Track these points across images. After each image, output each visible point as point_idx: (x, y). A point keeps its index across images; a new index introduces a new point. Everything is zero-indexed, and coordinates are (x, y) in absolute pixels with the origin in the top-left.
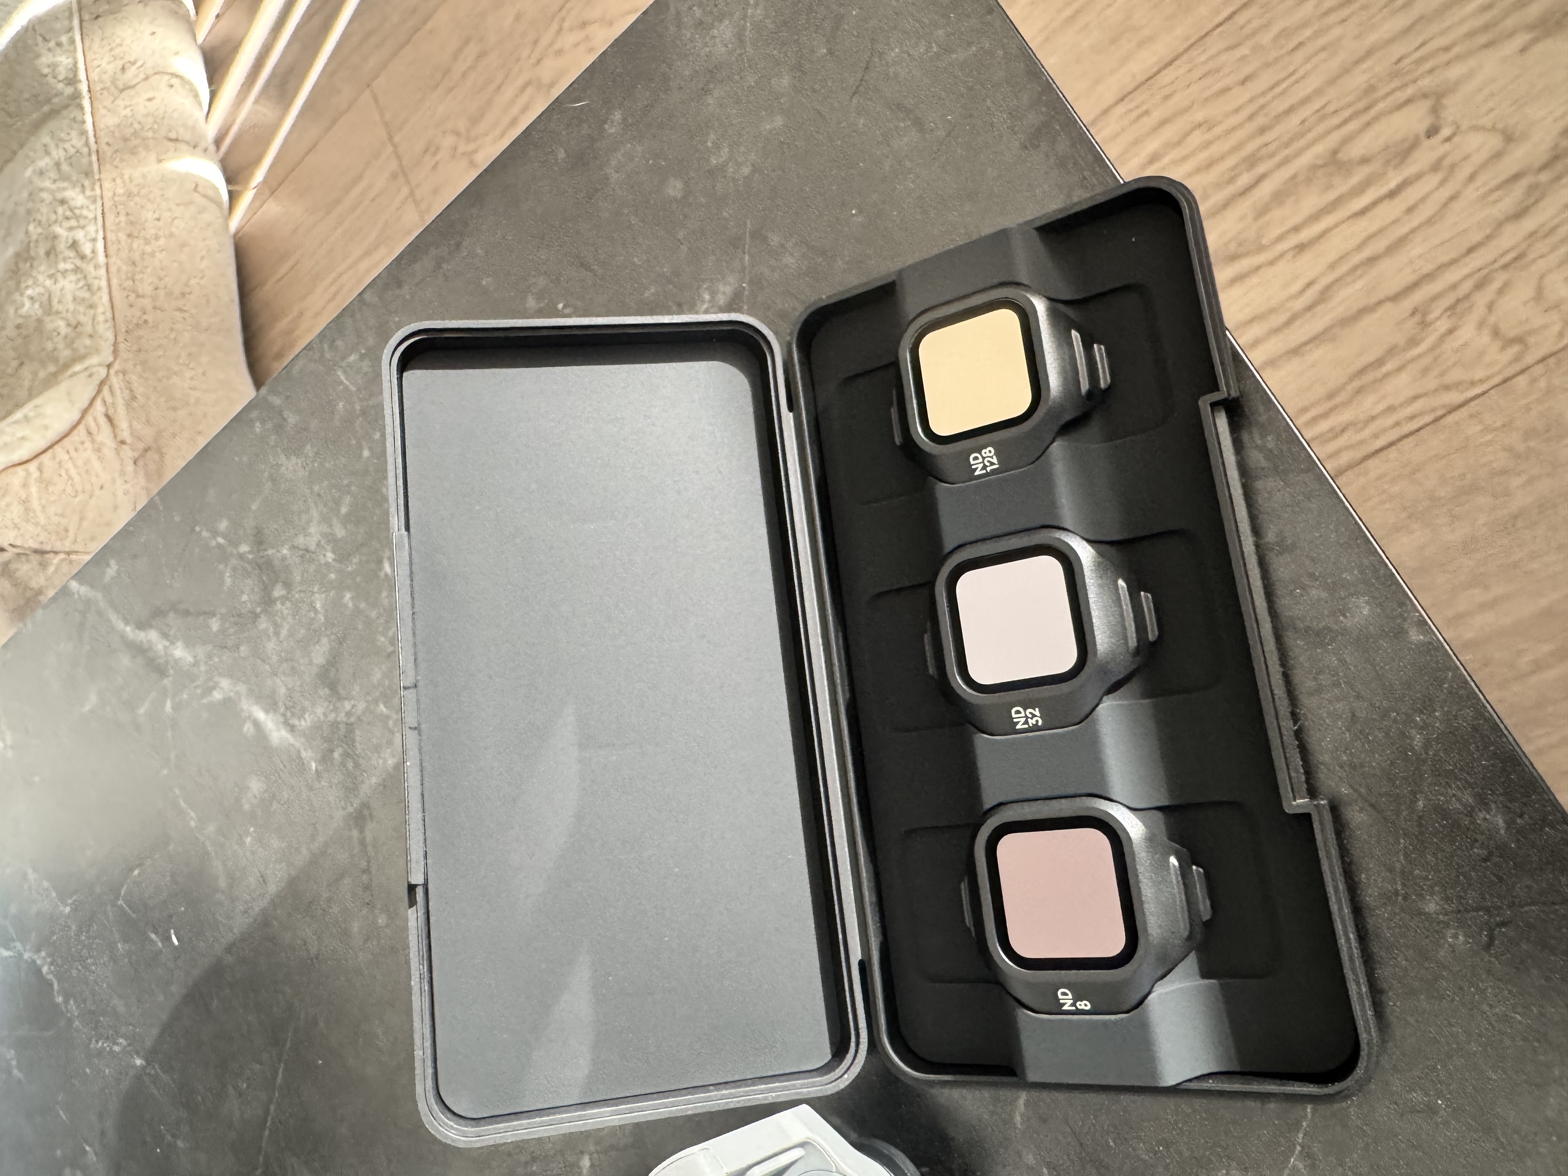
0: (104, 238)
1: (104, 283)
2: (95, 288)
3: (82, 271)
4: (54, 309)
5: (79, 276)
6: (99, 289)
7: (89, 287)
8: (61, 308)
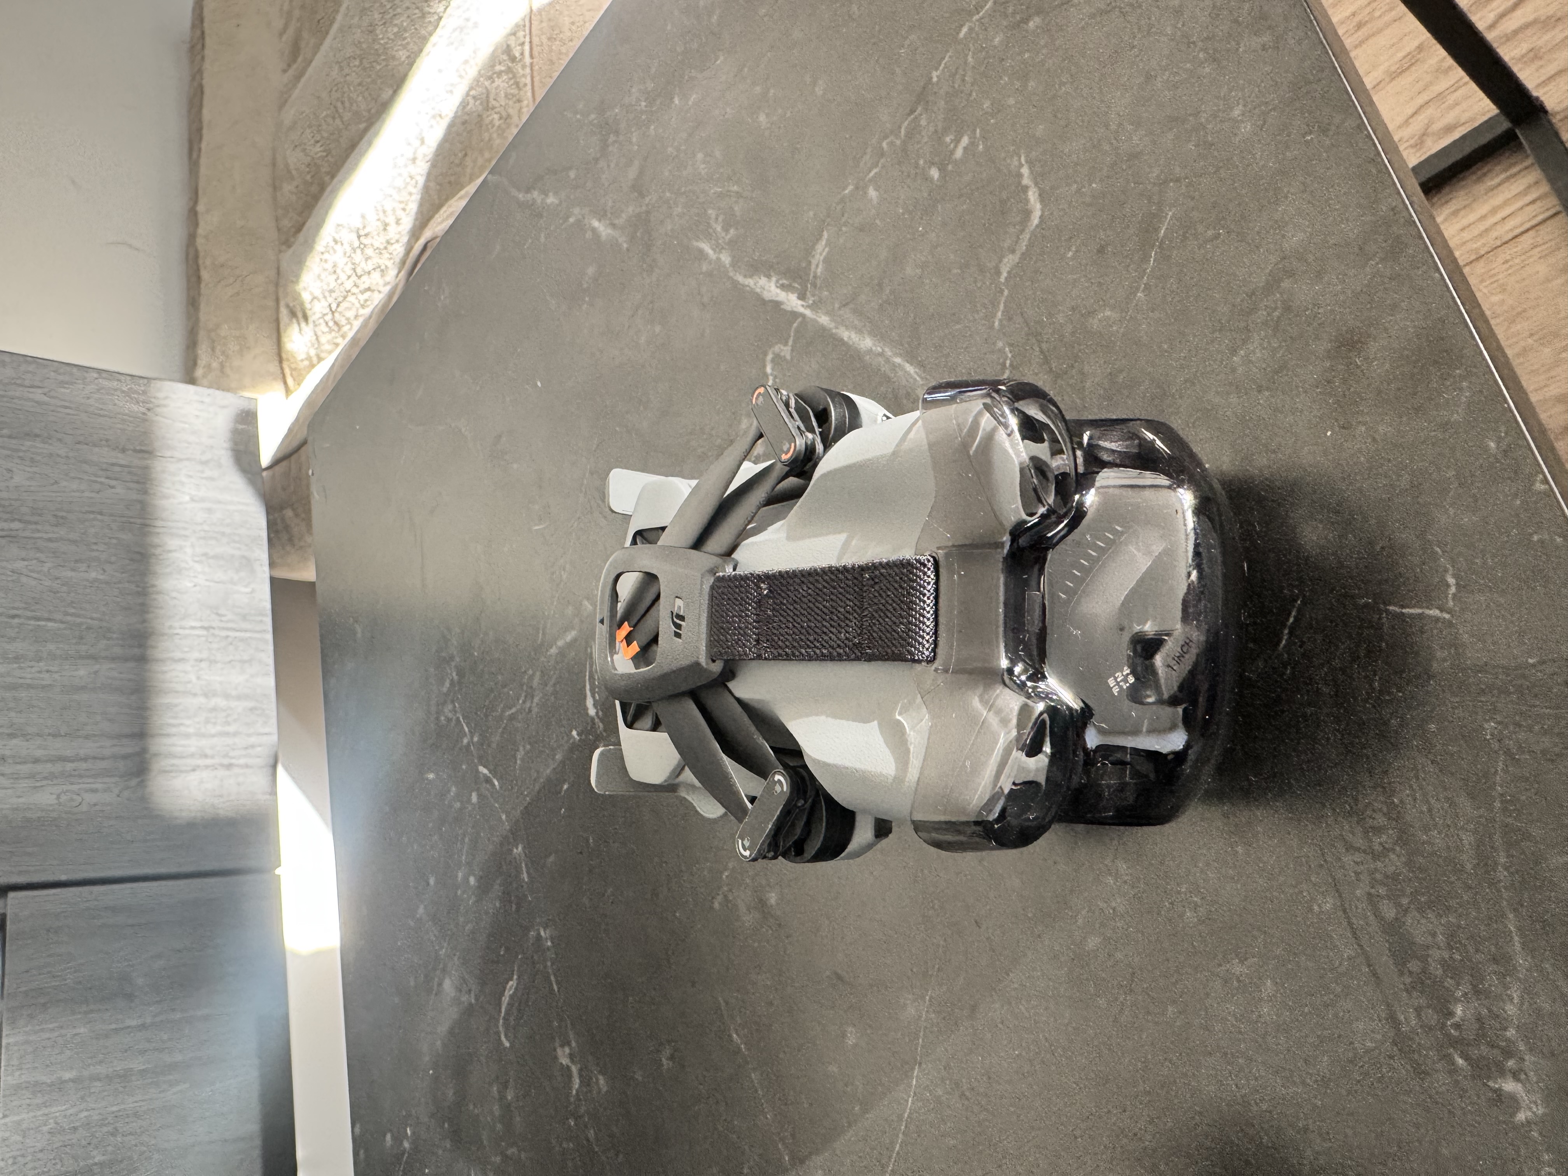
0: (531, 42)
1: (528, 80)
2: (521, 85)
3: (512, 72)
4: (490, 105)
5: (511, 76)
6: (525, 85)
7: (517, 84)
8: (497, 105)
